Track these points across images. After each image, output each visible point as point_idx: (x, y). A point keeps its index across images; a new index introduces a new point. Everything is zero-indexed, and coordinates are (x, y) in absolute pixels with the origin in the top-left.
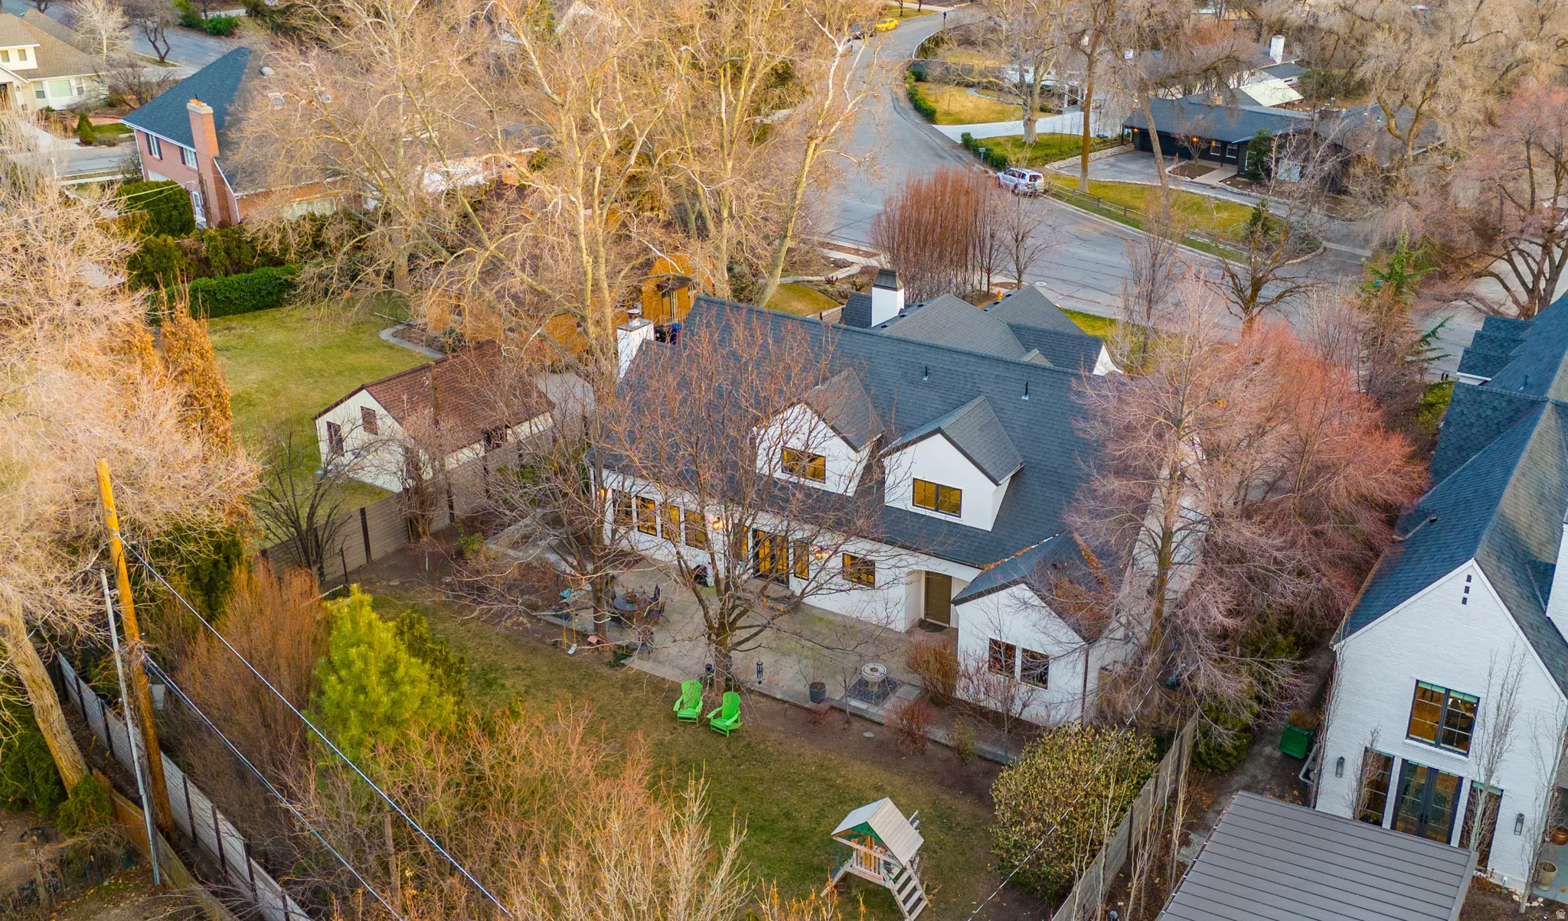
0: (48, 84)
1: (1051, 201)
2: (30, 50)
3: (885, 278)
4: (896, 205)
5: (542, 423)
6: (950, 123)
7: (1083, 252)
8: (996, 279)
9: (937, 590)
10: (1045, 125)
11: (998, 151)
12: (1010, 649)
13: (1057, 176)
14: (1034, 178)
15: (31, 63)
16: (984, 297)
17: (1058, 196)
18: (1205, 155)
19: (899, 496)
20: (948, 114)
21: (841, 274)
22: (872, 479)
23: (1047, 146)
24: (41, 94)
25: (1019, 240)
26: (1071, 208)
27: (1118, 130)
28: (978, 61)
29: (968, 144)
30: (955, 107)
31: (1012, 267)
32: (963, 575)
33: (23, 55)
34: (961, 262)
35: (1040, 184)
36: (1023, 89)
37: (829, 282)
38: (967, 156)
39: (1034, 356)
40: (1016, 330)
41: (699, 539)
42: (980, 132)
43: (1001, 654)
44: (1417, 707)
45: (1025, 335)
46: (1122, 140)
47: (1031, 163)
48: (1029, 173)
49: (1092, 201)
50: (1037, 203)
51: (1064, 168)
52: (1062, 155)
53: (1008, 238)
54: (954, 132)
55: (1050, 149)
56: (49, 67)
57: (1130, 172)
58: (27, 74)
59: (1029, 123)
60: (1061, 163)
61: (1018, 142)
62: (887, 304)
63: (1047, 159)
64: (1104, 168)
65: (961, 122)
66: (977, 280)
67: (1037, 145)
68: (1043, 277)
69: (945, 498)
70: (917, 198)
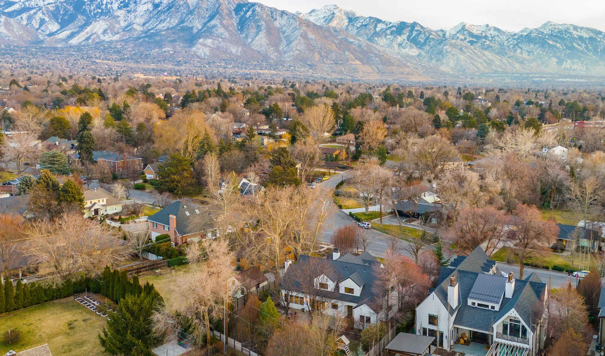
0: (108, 208)
1: (374, 230)
2: (105, 199)
3: (336, 250)
4: (336, 234)
5: (265, 283)
6: (346, 209)
7: (381, 243)
8: (360, 250)
9: (350, 309)
10: (371, 209)
11: (359, 217)
12: (364, 317)
13: (374, 223)
14: (368, 224)
15: (105, 203)
16: (357, 255)
17: (374, 228)
18: (413, 216)
19: (342, 291)
20: (345, 206)
21: (322, 250)
22: (337, 287)
23: (371, 215)
24: (106, 211)
25: (364, 241)
26: (378, 232)
27: (390, 210)
28: (352, 190)
29: (351, 215)
30: (347, 204)
31: (363, 247)
32: (354, 305)
33: (103, 201)
34: (351, 246)
35: (370, 226)
36: (366, 198)
37: (319, 252)
38: (351, 218)
39: (367, 264)
40: (363, 260)
41: (302, 303)
42: (354, 211)
43: (362, 317)
44: (429, 319)
45: (365, 261)
46: (391, 213)
47: (367, 220)
48: (367, 223)
49: (384, 230)
50: (369, 231)
51: (376, 221)
52: (376, 218)
53: (362, 240)
54: (347, 211)
55: (371, 216)
56: (109, 204)
57: (394, 222)
58: (103, 205)
59: (367, 209)
60: (376, 220)
61: (364, 214)
62: (336, 256)
63: (372, 219)
64: (387, 221)
65: (348, 208)
66: (355, 250)
67: (369, 215)
68: (371, 250)
69: (351, 290)
70: (340, 231)
